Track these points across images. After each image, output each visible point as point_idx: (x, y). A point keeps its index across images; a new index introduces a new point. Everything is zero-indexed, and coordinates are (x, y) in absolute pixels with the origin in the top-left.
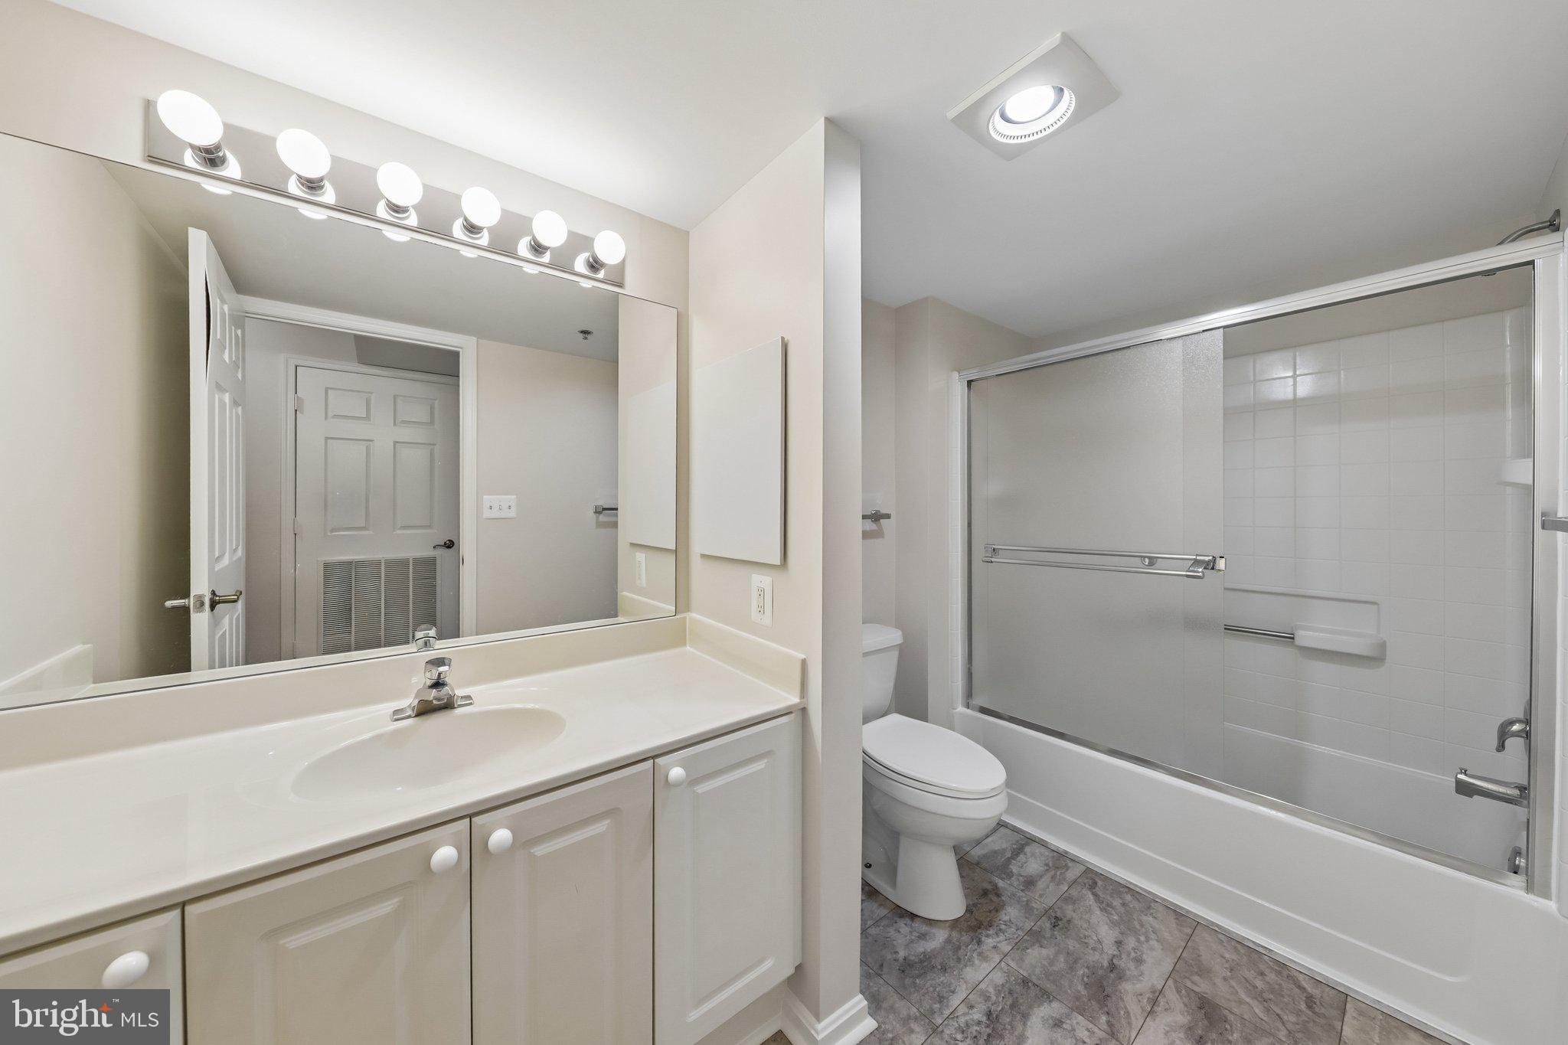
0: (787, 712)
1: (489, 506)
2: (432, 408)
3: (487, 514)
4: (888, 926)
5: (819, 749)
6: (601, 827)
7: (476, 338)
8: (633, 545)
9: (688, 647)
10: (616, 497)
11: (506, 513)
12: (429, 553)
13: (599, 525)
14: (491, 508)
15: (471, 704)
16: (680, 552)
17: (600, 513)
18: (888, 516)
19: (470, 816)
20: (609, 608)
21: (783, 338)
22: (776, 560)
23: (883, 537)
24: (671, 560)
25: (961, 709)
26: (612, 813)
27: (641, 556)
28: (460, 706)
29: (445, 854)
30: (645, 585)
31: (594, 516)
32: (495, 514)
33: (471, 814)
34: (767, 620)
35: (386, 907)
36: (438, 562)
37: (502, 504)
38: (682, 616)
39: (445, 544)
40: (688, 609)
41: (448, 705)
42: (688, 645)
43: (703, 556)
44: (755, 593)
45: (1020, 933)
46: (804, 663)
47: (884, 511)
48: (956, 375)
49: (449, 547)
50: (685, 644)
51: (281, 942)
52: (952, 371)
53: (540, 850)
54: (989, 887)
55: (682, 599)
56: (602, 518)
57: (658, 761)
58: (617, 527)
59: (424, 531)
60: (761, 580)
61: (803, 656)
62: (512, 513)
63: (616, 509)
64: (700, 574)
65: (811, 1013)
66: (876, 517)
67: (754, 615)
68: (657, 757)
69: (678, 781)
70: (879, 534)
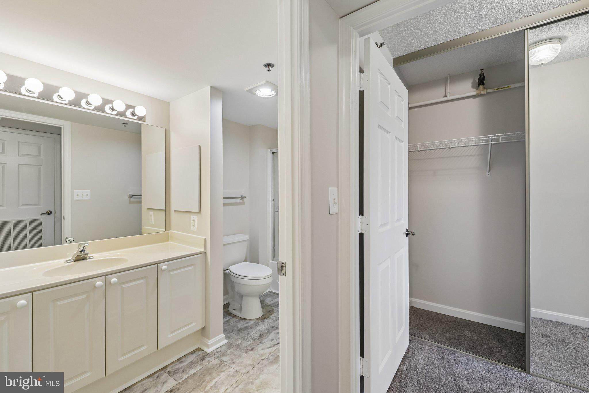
0: (200, 253)
1: (79, 195)
2: (40, 148)
3: (76, 198)
4: (237, 322)
5: (209, 263)
6: (142, 281)
7: (70, 122)
8: (148, 209)
9: (170, 242)
10: (141, 190)
11: (85, 198)
12: (39, 217)
13: (131, 202)
14: (78, 195)
15: (93, 258)
16: (167, 210)
17: (131, 197)
18: (245, 197)
19: (105, 276)
20: (139, 232)
21: (199, 145)
22: (197, 211)
23: (245, 205)
24: (163, 213)
25: (271, 261)
26: (145, 277)
27: (152, 213)
28: (89, 259)
29: (99, 283)
30: (153, 223)
31: (128, 199)
32: (80, 198)
33: (105, 275)
34: (195, 229)
35: (83, 297)
36: (43, 221)
37: (85, 194)
38: (168, 231)
39: (47, 212)
40: (170, 229)
41: (85, 259)
42: (170, 241)
43: (175, 211)
44: (192, 221)
45: (276, 318)
46: (205, 240)
47: (244, 196)
48: (269, 150)
49: (49, 214)
50: (169, 241)
51: (56, 303)
52: (268, 149)
53: (125, 286)
54: (271, 310)
55: (168, 226)
56: (132, 199)
57: (159, 264)
58: (141, 203)
59: (36, 207)
60: (193, 217)
61: (205, 238)
62: (88, 198)
63: (141, 196)
64: (174, 217)
65: (207, 339)
66: (242, 198)
67: (192, 228)
68: (159, 263)
69: (165, 270)
70: (243, 203)
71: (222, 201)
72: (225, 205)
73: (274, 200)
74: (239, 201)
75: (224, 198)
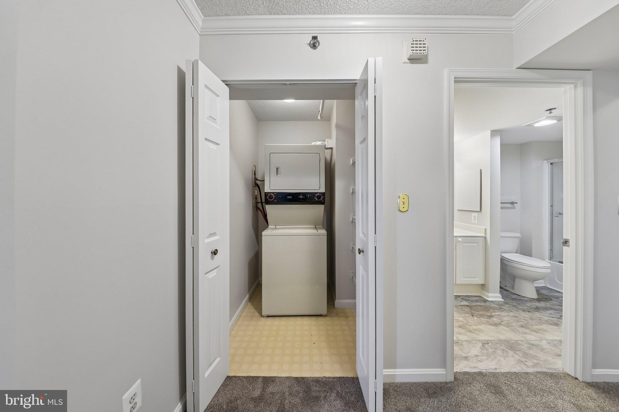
0: (482, 237)
5: (489, 245)
18: (516, 203)
22: (479, 210)
34: (476, 222)
43: (458, 209)
44: (473, 216)
46: (485, 229)
47: (514, 202)
60: (475, 214)
64: (457, 213)
65: (487, 292)
66: (512, 203)
67: (473, 221)
68: (456, 237)
69: (460, 241)
70: (514, 208)
71: (500, 205)
72: (502, 208)
73: (552, 206)
74: (509, 205)
75: (501, 203)
